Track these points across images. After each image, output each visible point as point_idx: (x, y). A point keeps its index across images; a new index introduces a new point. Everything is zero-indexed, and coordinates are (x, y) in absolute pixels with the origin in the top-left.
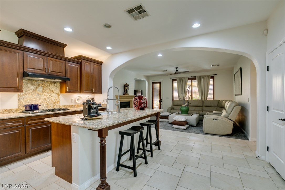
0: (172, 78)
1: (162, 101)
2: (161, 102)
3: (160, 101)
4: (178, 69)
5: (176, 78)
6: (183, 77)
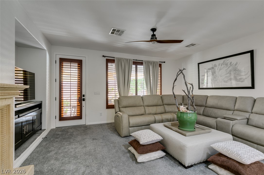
0: (105, 57)
1: (84, 100)
2: (83, 102)
3: (81, 99)
4: (155, 33)
5: (114, 58)
6: (125, 59)
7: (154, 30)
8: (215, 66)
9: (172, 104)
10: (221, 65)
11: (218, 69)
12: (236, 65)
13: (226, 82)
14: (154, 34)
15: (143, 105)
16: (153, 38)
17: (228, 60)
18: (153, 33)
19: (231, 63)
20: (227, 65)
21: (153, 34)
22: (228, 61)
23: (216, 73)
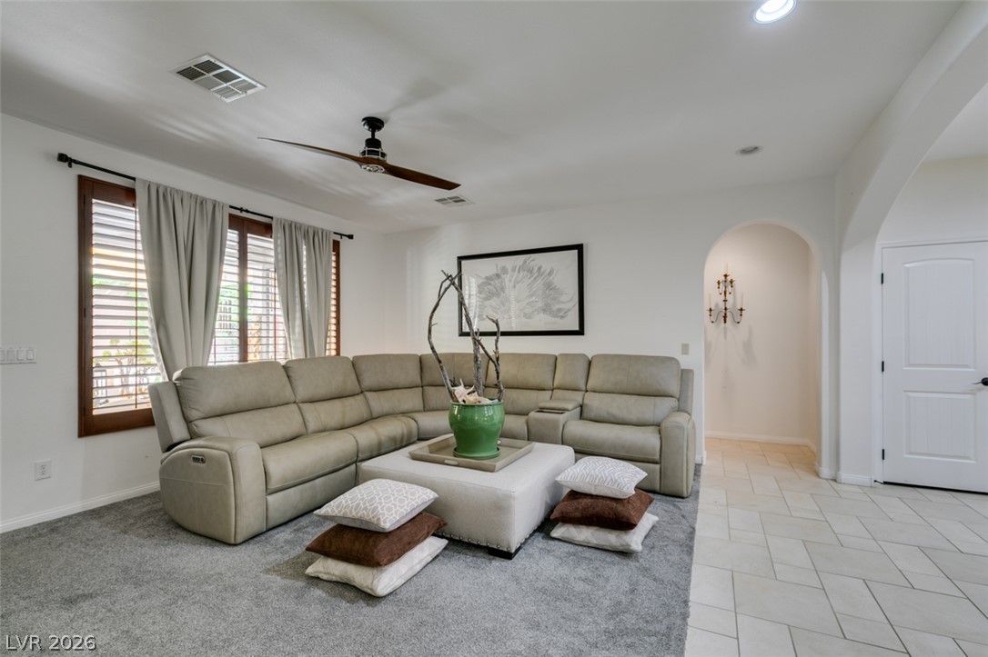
0: (72, 162)
5: (134, 179)
6: (191, 195)
7: (374, 123)
8: (504, 270)
9: (391, 386)
10: (519, 272)
11: (510, 281)
12: (550, 274)
13: (530, 317)
14: (376, 137)
15: (292, 399)
16: (372, 154)
17: (533, 260)
18: (373, 135)
19: (540, 268)
20: (531, 271)
21: (370, 137)
22: (532, 263)
23: (507, 291)
